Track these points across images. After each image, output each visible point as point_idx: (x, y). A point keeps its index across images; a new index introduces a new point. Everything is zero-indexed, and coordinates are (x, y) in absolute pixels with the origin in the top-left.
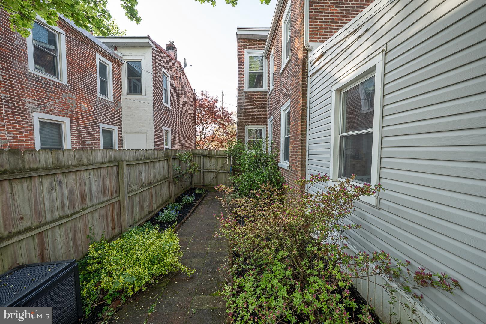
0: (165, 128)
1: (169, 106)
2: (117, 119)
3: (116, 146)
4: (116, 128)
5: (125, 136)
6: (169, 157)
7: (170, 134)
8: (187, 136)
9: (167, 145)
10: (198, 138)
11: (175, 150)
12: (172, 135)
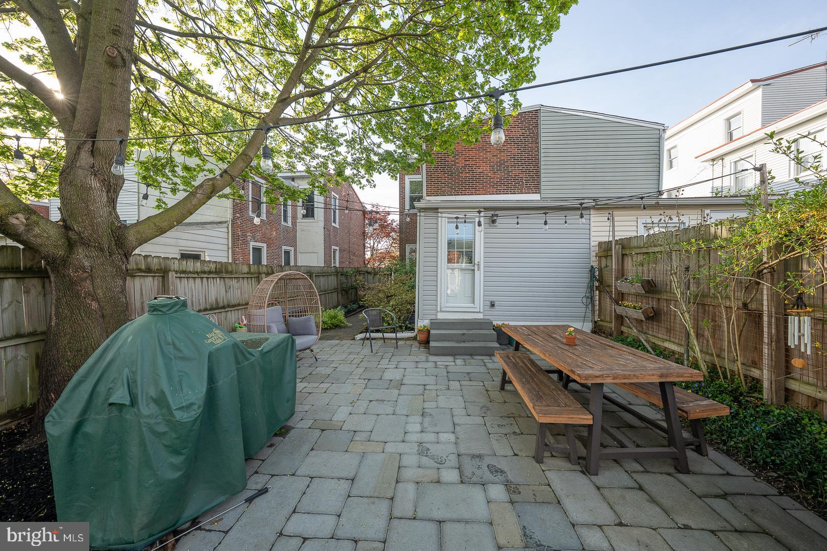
0: (333, 247)
1: (337, 226)
2: (293, 242)
3: (292, 263)
4: (292, 249)
5: (299, 255)
6: (338, 273)
7: (338, 252)
8: (354, 253)
9: (335, 263)
10: (368, 255)
11: (343, 268)
12: (340, 254)
